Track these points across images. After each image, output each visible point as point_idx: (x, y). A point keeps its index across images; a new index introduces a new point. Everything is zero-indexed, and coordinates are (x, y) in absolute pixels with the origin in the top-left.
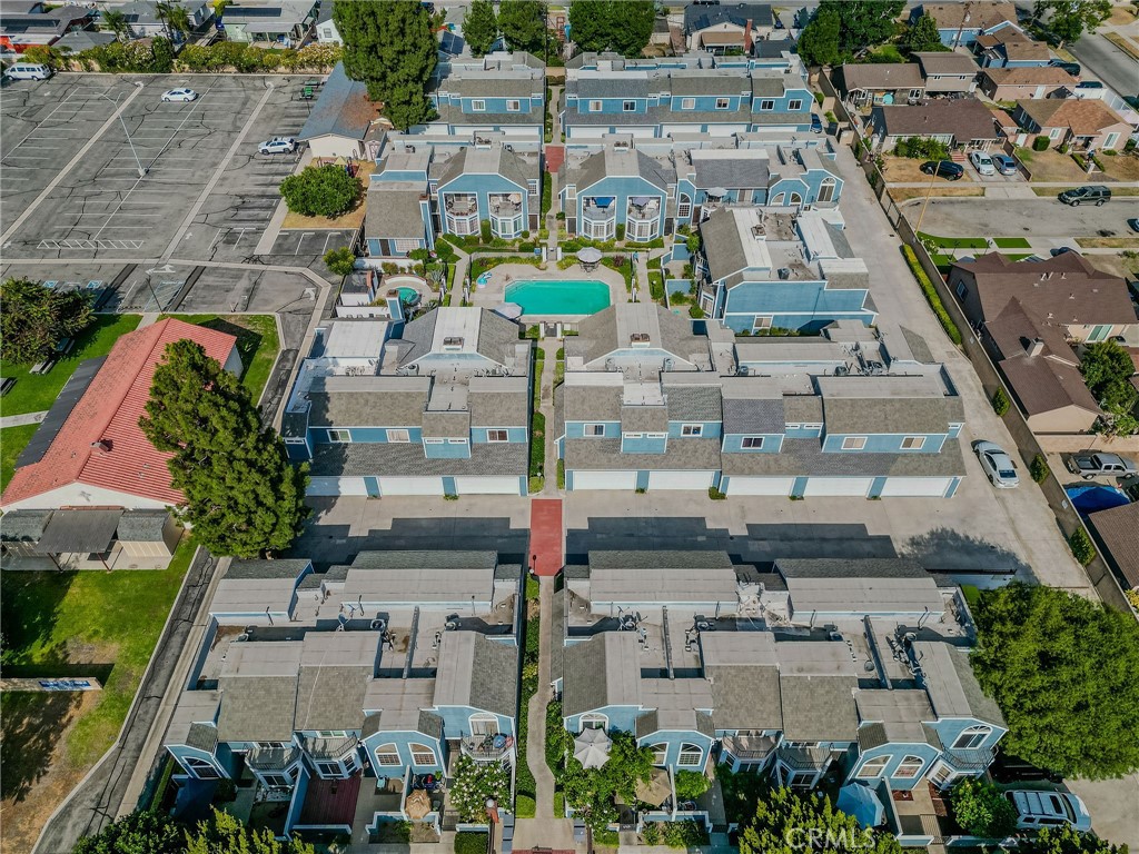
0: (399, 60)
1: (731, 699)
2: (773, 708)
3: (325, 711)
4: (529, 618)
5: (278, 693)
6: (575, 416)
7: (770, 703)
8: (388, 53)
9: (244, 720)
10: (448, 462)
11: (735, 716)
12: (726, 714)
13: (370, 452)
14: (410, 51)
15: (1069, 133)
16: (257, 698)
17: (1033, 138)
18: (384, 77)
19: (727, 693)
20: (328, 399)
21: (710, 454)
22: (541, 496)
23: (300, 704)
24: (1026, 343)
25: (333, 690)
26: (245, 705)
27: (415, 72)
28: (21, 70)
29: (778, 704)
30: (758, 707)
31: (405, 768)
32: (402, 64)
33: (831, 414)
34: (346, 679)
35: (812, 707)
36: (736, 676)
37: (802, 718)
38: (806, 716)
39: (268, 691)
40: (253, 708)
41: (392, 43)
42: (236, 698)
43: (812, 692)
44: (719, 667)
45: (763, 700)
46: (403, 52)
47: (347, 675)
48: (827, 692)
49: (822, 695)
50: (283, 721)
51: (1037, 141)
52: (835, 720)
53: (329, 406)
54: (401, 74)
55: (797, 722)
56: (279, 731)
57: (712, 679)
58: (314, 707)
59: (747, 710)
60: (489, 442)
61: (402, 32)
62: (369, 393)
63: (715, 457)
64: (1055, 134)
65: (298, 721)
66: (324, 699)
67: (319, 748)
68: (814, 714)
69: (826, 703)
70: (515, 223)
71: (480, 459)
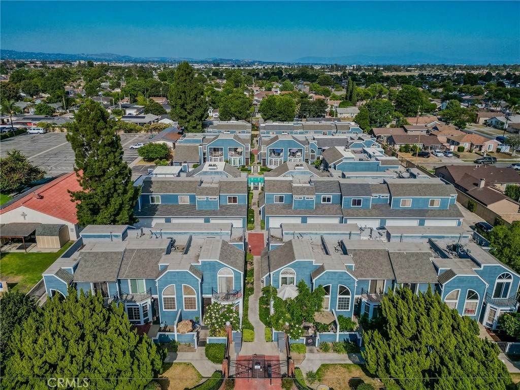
0: (193, 111)
1: (364, 264)
2: (387, 268)
3: (137, 269)
4: (248, 269)
5: (112, 259)
6: (270, 191)
7: (386, 266)
8: (188, 107)
9: (90, 272)
10: (207, 211)
11: (367, 272)
12: (362, 271)
13: (169, 208)
14: (198, 107)
15: (472, 145)
16: (100, 261)
17: (457, 147)
18: (186, 117)
19: (361, 262)
20: (152, 183)
21: (336, 210)
22: (253, 232)
23: (123, 266)
24: (476, 185)
25: (143, 259)
26: (92, 264)
27: (199, 115)
28: (34, 129)
29: (390, 266)
30: (379, 268)
31: (177, 312)
32: (194, 112)
33: (393, 189)
34: (150, 254)
35: (409, 266)
36: (365, 254)
37: (405, 271)
38: (407, 271)
39: (106, 258)
40: (96, 266)
41: (191, 103)
42: (88, 261)
43: (408, 260)
44: (355, 250)
45: (381, 265)
46: (194, 107)
47: (151, 252)
48: (416, 260)
49: (414, 261)
50: (112, 272)
51: (459, 148)
52: (424, 272)
53: (152, 186)
54: (193, 116)
55: (402, 273)
56: (109, 276)
57: (352, 255)
58: (131, 267)
59: (373, 269)
60: (228, 204)
61: (195, 99)
62: (172, 181)
63: (339, 211)
64: (467, 146)
65: (121, 274)
66: (137, 264)
67: (129, 298)
68: (411, 270)
69: (417, 265)
70: (239, 160)
71: (223, 210)
